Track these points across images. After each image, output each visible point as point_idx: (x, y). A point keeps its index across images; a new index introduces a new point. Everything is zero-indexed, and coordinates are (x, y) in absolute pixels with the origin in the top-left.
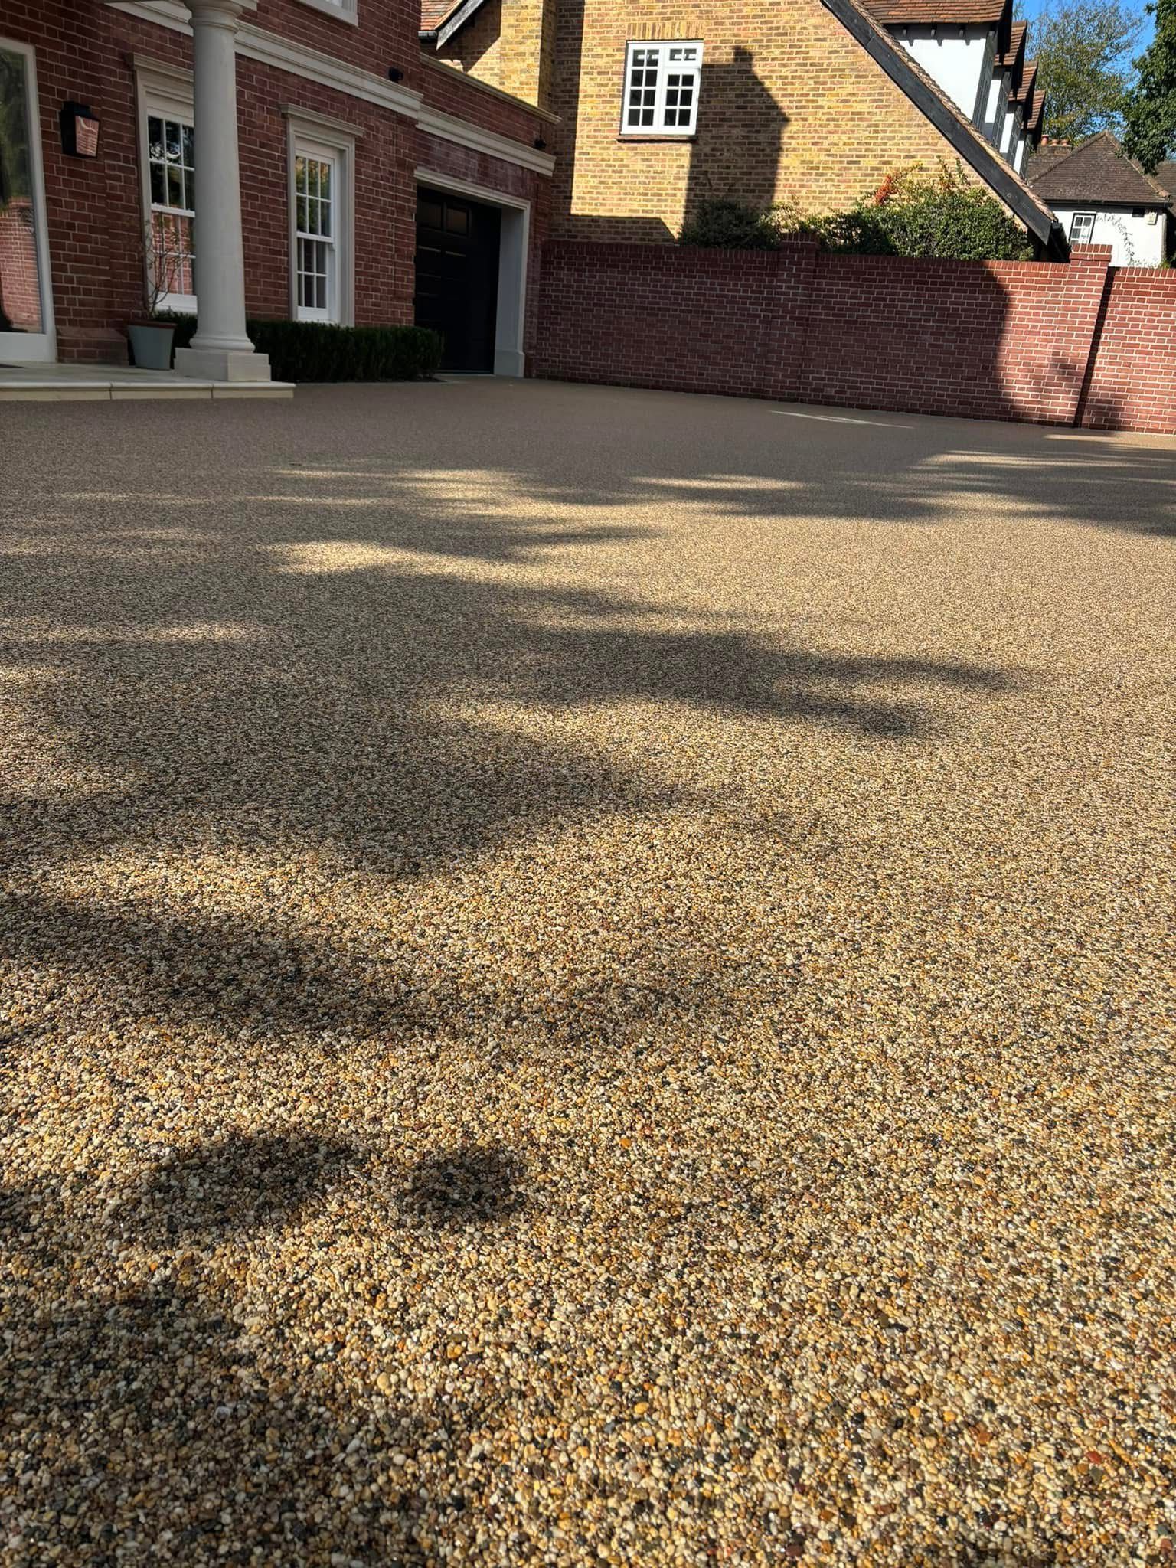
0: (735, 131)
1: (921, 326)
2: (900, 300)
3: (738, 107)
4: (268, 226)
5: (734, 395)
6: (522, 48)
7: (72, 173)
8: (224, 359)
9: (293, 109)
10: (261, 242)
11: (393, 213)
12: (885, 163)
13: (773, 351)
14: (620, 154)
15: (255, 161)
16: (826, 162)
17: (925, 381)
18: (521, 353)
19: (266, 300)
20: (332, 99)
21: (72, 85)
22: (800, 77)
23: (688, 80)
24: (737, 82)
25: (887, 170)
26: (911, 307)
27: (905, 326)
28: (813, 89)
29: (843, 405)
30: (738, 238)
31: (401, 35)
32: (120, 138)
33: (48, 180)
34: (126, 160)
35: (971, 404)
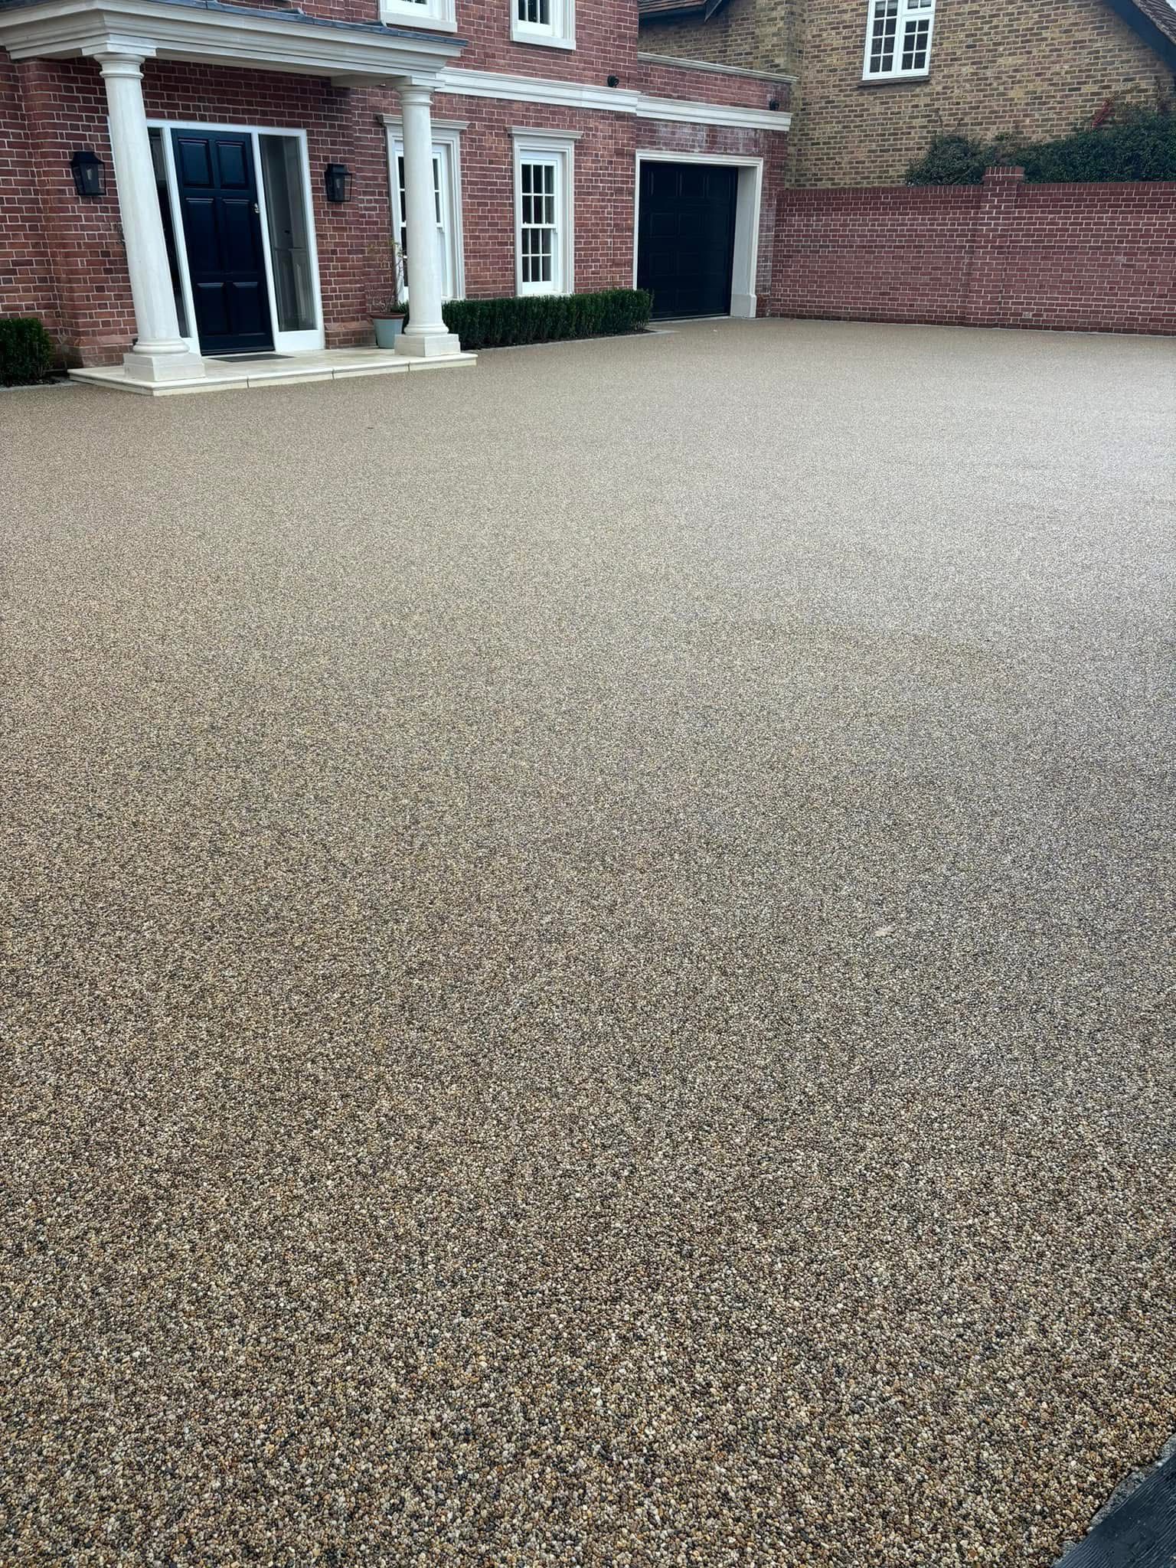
0: (964, 69)
1: (1115, 248)
2: (1095, 224)
3: (967, 47)
4: (496, 224)
5: (940, 323)
6: (774, 14)
7: (334, 214)
8: (422, 342)
9: (516, 130)
10: (490, 238)
11: (612, 195)
12: (1105, 87)
13: (974, 280)
14: (861, 100)
15: (485, 176)
16: (1049, 91)
17: (1118, 301)
18: (754, 296)
19: (494, 282)
20: (553, 113)
21: (332, 151)
22: (1026, 12)
23: (924, 25)
24: (967, 23)
25: (1106, 93)
26: (1105, 230)
27: (1100, 248)
28: (1036, 23)
29: (1039, 328)
30: (961, 171)
31: (618, 46)
32: (375, 178)
33: (317, 221)
34: (380, 194)
35: (1161, 321)
